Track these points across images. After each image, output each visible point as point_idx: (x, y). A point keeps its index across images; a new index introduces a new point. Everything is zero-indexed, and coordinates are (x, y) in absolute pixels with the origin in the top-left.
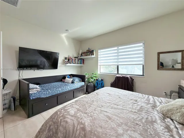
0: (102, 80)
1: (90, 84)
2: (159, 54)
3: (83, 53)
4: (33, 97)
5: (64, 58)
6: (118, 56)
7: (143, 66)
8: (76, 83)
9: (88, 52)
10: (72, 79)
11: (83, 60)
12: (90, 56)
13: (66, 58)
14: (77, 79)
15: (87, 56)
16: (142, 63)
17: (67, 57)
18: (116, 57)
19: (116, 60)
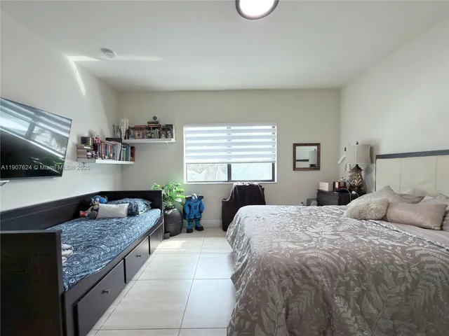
0: (201, 198)
1: (171, 211)
2: (295, 145)
3: (134, 129)
4: (71, 282)
5: (78, 138)
6: (229, 144)
7: (273, 165)
8: (140, 213)
9: (154, 128)
10: (126, 206)
11: (133, 148)
12: (163, 140)
13: (84, 140)
14: (141, 204)
15: (151, 137)
16: (270, 159)
17: (86, 135)
18: (226, 148)
19: (225, 154)
